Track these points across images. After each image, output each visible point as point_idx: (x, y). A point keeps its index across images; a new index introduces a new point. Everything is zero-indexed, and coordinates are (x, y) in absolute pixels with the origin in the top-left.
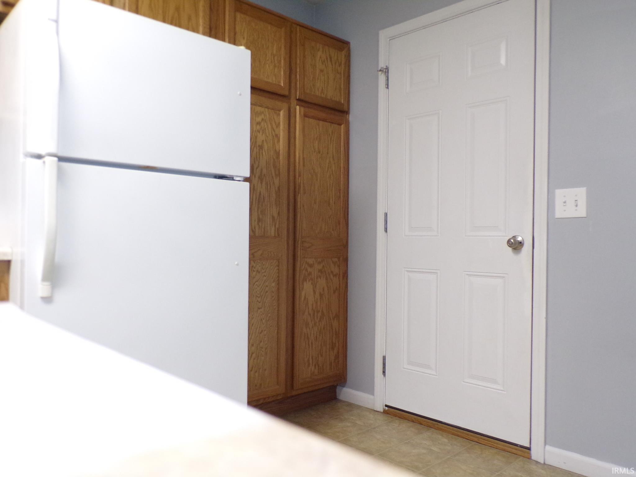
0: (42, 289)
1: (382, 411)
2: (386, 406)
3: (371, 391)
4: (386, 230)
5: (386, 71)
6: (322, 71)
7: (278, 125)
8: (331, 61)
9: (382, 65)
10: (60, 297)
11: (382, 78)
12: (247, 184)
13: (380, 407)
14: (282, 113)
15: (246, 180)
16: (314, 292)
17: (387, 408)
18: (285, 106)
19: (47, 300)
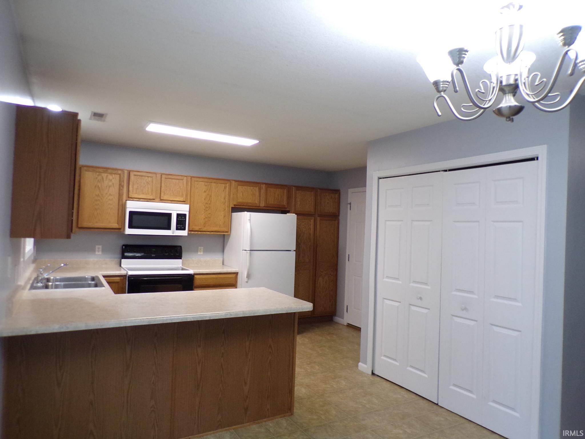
0: (246, 280)
1: (346, 325)
2: (348, 323)
3: (343, 318)
4: (349, 260)
5: (350, 204)
6: (328, 203)
7: (310, 225)
8: (332, 198)
9: (349, 202)
10: (249, 282)
11: (349, 206)
12: (295, 252)
13: (346, 324)
14: (312, 221)
15: (294, 251)
16: (323, 281)
17: (348, 324)
18: (313, 218)
19: (247, 282)
